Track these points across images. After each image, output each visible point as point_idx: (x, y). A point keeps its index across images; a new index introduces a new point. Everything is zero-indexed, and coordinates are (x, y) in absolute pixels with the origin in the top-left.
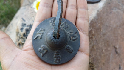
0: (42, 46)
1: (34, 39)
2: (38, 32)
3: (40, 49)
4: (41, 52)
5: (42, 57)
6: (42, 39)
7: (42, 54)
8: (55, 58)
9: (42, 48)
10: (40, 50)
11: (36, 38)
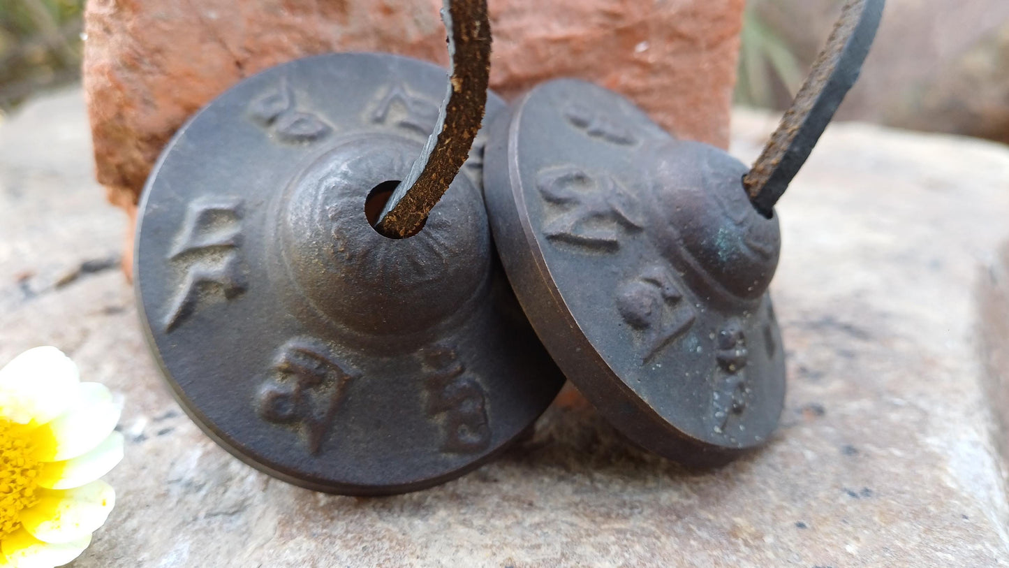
0: (281, 358)
1: (168, 319)
2: (181, 241)
3: (265, 390)
4: (291, 420)
5: (318, 451)
6: (249, 293)
7: (302, 437)
8: (440, 419)
9: (287, 371)
10: (277, 400)
11: (187, 311)
